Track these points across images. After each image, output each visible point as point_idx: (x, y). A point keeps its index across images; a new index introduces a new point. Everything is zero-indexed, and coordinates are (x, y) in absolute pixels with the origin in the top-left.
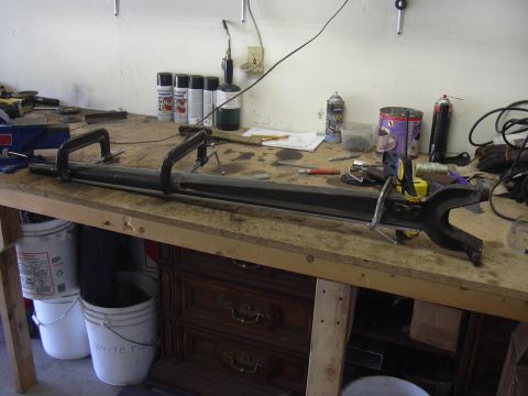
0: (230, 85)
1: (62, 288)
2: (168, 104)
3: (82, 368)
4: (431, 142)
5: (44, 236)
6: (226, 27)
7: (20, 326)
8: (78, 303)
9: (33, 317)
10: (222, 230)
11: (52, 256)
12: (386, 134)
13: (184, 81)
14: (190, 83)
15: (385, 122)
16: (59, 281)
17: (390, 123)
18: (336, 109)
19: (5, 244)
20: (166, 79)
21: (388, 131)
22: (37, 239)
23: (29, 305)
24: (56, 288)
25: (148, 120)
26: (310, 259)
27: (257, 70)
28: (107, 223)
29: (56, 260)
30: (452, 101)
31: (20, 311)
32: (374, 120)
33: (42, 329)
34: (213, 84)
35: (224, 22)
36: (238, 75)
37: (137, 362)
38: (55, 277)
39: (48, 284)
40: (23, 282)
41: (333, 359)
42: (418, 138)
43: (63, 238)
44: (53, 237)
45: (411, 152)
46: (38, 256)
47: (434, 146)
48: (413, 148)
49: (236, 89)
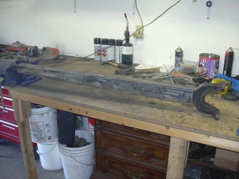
0: (128, 44)
1: (50, 138)
2: (99, 52)
3: (59, 175)
4: (224, 70)
5: (42, 115)
6: (126, 16)
7: (31, 155)
8: (57, 145)
9: (37, 151)
10: (125, 114)
11: (45, 123)
12: (202, 66)
13: (106, 42)
14: (109, 43)
15: (201, 60)
16: (49, 135)
17: (204, 61)
18: (179, 54)
19: (24, 118)
20: (97, 41)
21: (203, 65)
22: (39, 115)
23: (35, 145)
24: (47, 138)
26: (168, 128)
27: (139, 35)
28: (71, 109)
29: (47, 125)
30: (234, 50)
31: (31, 148)
32: (196, 59)
33: (41, 156)
34: (119, 43)
35: (125, 14)
36: (132, 40)
37: (84, 173)
38: (46, 133)
39: (43, 136)
40: (32, 135)
41: (178, 176)
42: (217, 68)
43: (51, 115)
44: (46, 115)
45: (214, 75)
46: (38, 124)
47: (225, 72)
48: (215, 73)
49: (131, 45)
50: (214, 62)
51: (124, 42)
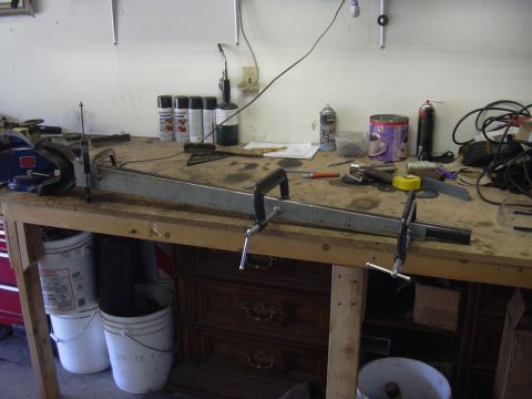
0: (227, 103)
1: (82, 302)
2: (169, 125)
3: (102, 381)
4: (418, 144)
5: (65, 253)
6: (221, 50)
9: (51, 334)
11: (73, 271)
12: (377, 138)
13: (184, 102)
14: (190, 104)
15: (374, 128)
16: (79, 295)
17: (380, 129)
18: (329, 120)
20: (166, 102)
21: (378, 136)
22: (59, 255)
24: (77, 302)
25: (151, 141)
26: (326, 248)
27: (252, 88)
28: (134, 231)
29: (76, 275)
30: (435, 106)
32: (364, 127)
33: (59, 346)
34: (212, 103)
35: (219, 45)
36: (235, 94)
37: (157, 369)
38: (75, 292)
39: (69, 298)
41: (350, 339)
42: (406, 141)
43: (83, 254)
44: (73, 253)
45: (400, 154)
46: (58, 272)
47: (421, 147)
48: (402, 150)
49: (234, 107)
50: (399, 129)
51: (220, 102)
